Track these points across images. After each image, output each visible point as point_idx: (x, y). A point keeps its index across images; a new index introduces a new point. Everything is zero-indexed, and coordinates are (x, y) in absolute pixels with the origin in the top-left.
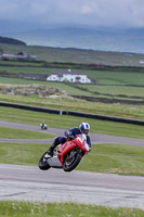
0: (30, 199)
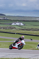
0: (9, 57)
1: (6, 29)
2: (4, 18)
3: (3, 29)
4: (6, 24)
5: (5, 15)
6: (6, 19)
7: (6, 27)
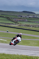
1: (35, 27)
2: (34, 16)
3: (33, 27)
4: (36, 22)
5: (35, 13)
6: (36, 17)
7: (35, 26)
